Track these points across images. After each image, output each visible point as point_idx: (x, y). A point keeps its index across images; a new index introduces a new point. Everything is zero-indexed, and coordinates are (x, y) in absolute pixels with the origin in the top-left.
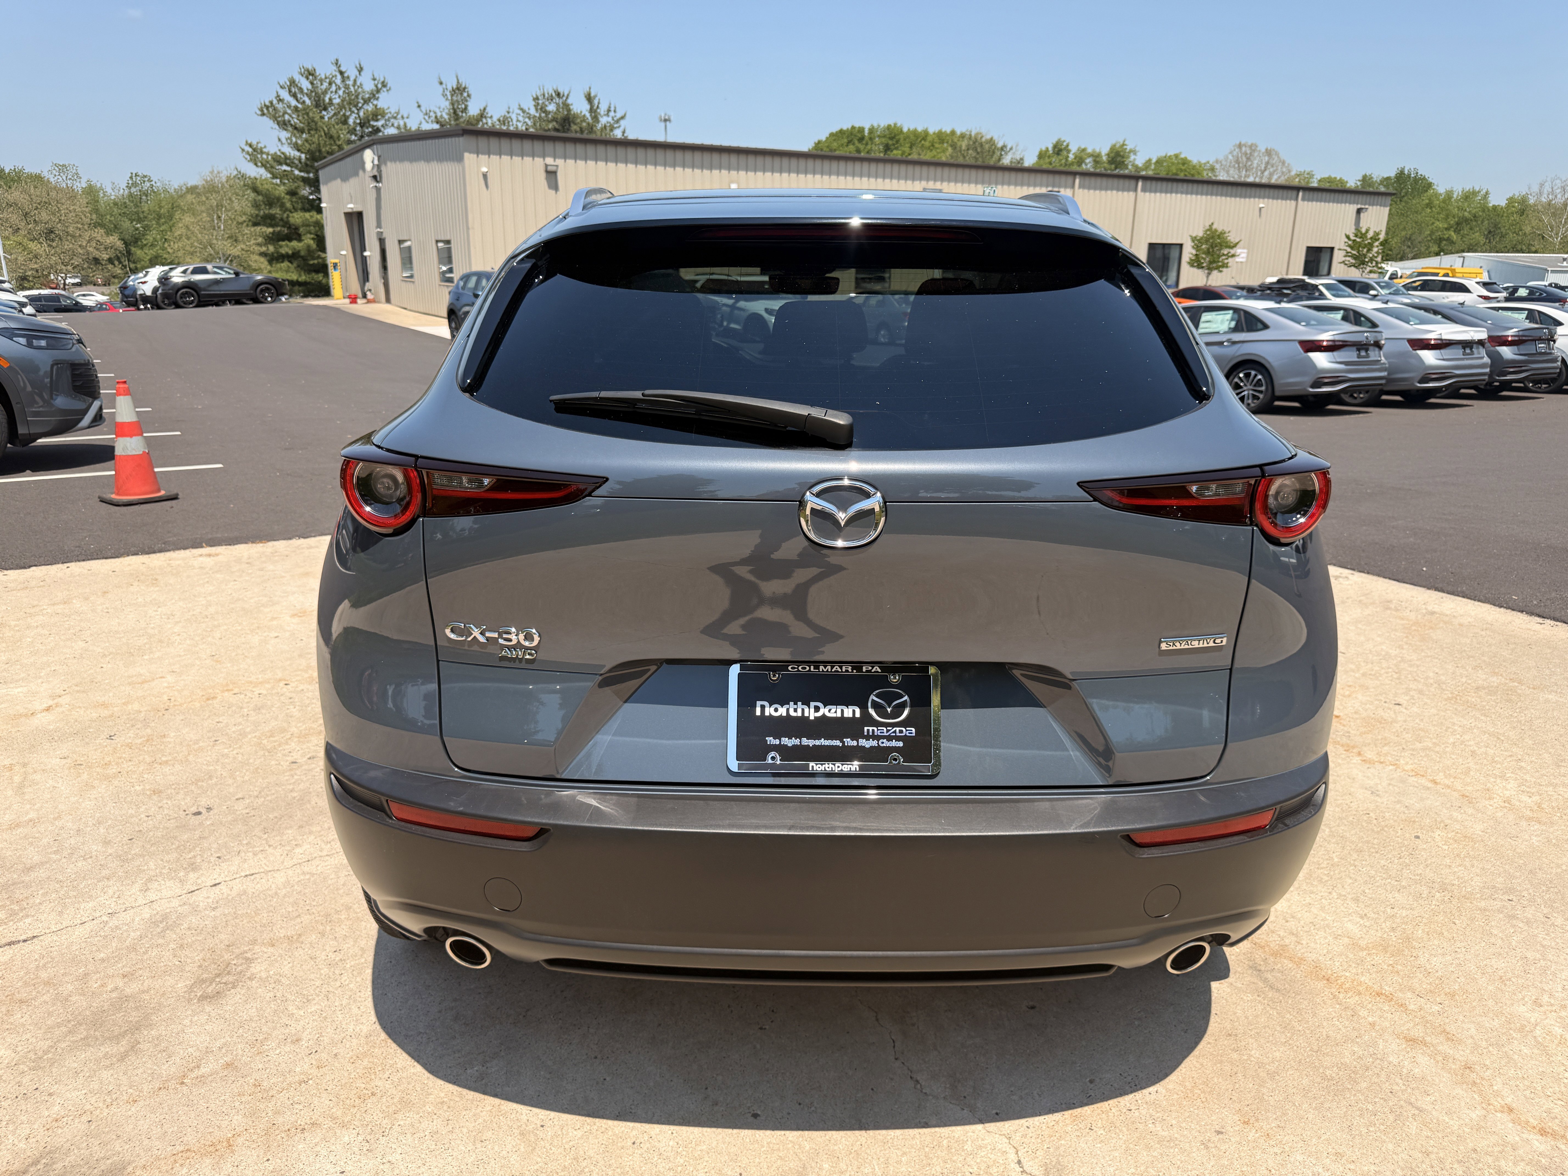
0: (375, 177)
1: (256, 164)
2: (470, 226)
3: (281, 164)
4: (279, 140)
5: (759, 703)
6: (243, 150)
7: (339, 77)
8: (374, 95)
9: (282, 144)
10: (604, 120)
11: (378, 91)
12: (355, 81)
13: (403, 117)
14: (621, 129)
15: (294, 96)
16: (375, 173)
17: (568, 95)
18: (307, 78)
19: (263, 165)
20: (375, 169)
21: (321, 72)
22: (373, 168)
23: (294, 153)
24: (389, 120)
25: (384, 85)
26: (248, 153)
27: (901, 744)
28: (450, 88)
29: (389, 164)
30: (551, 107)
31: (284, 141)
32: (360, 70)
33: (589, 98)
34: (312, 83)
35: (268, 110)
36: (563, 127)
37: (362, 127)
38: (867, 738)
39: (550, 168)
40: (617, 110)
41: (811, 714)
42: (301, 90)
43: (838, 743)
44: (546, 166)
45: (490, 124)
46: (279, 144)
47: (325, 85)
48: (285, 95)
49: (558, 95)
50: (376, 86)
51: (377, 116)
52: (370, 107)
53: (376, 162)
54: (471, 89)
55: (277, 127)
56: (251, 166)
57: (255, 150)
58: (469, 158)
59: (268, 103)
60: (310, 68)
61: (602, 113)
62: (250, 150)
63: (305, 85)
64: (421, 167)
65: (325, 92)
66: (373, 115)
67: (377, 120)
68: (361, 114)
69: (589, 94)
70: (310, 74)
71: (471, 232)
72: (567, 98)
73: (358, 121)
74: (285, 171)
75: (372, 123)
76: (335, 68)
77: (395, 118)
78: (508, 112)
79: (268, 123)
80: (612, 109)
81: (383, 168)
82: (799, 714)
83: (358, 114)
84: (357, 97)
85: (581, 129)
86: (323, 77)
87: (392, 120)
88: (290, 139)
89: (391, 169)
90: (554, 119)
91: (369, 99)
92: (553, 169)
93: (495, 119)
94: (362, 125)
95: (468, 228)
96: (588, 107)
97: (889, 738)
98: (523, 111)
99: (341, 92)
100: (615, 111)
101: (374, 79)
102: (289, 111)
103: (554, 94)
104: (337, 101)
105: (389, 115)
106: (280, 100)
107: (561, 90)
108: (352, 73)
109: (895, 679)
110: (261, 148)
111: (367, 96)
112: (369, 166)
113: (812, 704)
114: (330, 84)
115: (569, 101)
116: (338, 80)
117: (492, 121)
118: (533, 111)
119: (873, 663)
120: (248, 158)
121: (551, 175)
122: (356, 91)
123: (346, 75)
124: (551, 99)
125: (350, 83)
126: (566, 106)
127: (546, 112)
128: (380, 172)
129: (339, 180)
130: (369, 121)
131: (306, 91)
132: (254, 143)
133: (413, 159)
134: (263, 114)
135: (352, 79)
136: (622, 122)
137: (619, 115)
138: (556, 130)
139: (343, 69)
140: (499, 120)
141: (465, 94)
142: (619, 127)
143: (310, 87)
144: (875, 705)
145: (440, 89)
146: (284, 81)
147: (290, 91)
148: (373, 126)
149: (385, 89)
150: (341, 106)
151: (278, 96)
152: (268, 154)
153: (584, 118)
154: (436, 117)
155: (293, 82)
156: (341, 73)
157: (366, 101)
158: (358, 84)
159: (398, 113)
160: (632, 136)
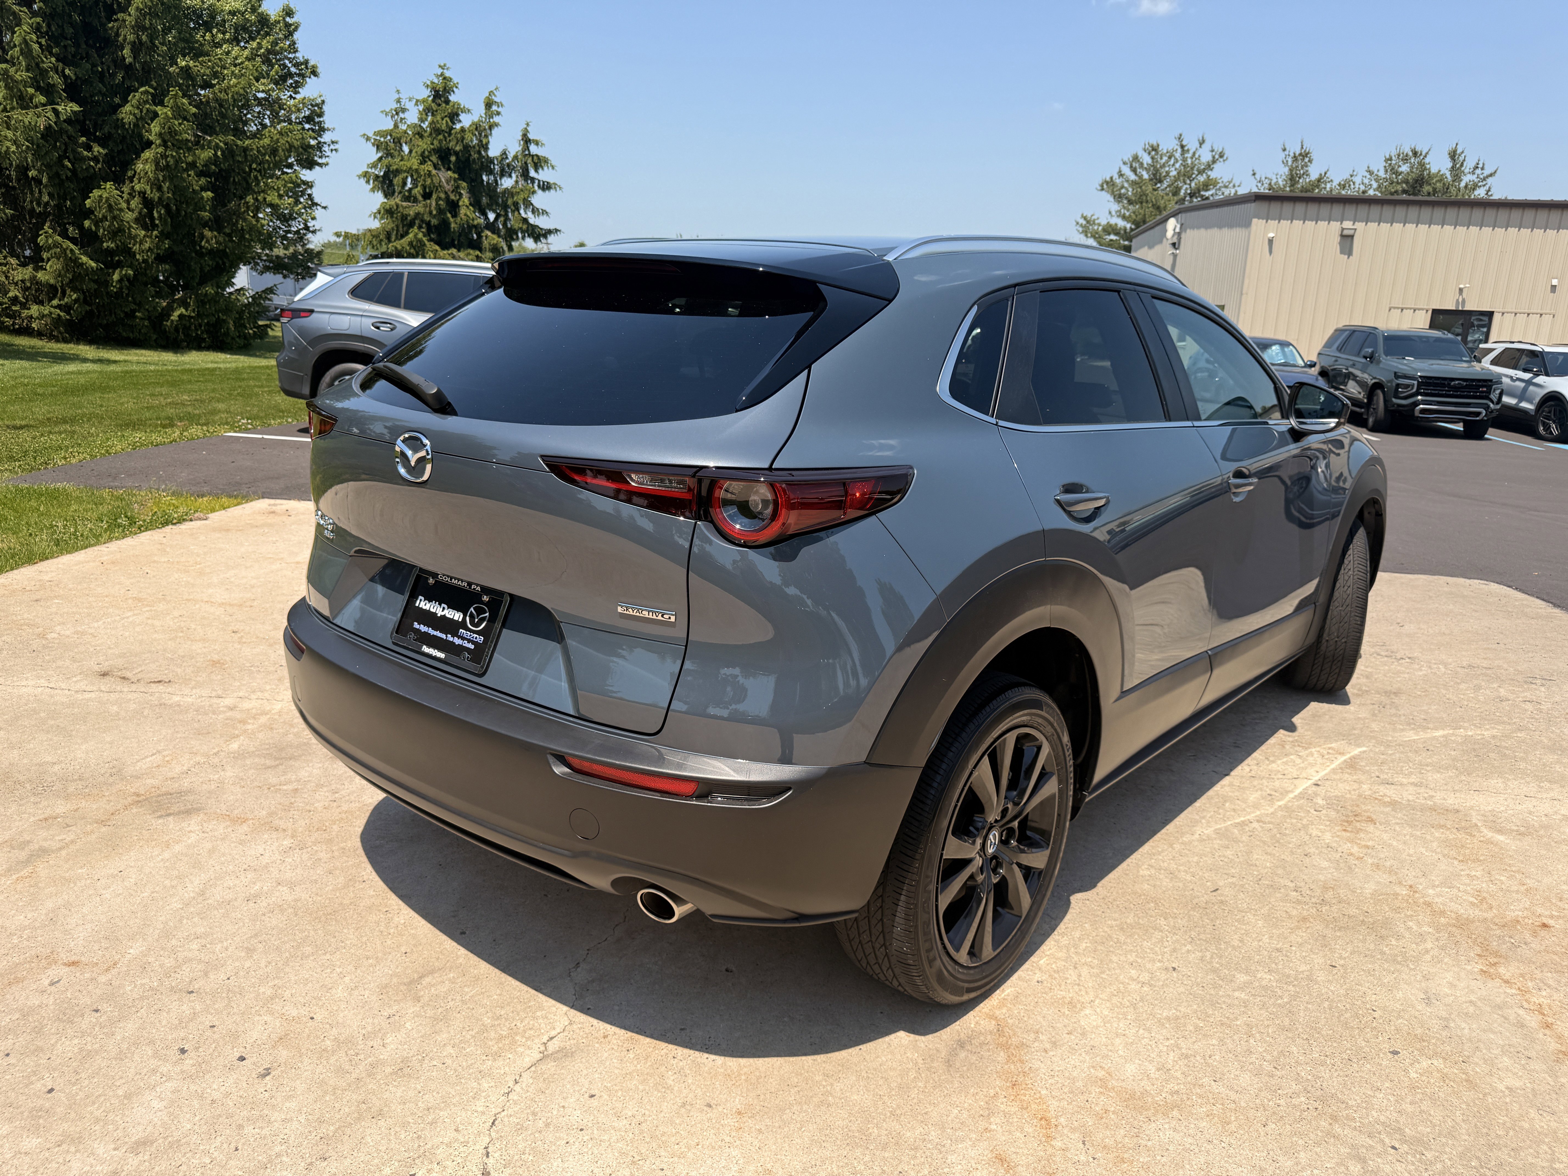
0: (1174, 244)
1: (1086, 236)
2: (1244, 292)
3: (1109, 234)
4: (1110, 213)
5: (420, 597)
6: (1078, 223)
7: (1179, 150)
8: (1209, 167)
9: (1112, 216)
10: (1466, 179)
11: (1214, 162)
12: (1194, 153)
13: (1234, 186)
14: (1487, 187)
15: (1134, 170)
16: (1175, 240)
17: (1427, 153)
18: (1149, 153)
19: (1093, 236)
20: (1176, 237)
21: (1164, 148)
22: (1173, 236)
23: (1121, 223)
24: (1219, 189)
25: (1221, 156)
26: (1081, 225)
27: (472, 647)
28: (1292, 155)
29: (1188, 231)
30: (1405, 168)
31: (1114, 213)
32: (1202, 143)
33: (1453, 155)
34: (1153, 158)
35: (1109, 185)
36: (1414, 188)
37: (1191, 197)
38: (459, 637)
39: (1346, 232)
40: (1486, 167)
41: (440, 613)
42: (1141, 164)
43: (444, 636)
44: (1343, 229)
45: (1328, 189)
46: (1109, 217)
47: (1165, 159)
48: (1126, 170)
49: (1415, 154)
50: (1214, 157)
51: (1207, 186)
52: (1202, 178)
53: (1178, 230)
54: (1314, 155)
55: (1112, 199)
56: (1082, 236)
57: (1088, 222)
58: (1257, 224)
59: (1108, 179)
60: (1155, 144)
61: (1467, 171)
62: (1084, 222)
63: (1146, 159)
64: (1215, 233)
65: (1163, 166)
66: (1204, 185)
67: (1207, 190)
68: (1193, 185)
69: (1455, 151)
70: (1153, 149)
71: (1244, 297)
72: (1425, 156)
73: (1189, 191)
74: (1111, 240)
75: (1202, 193)
76: (1177, 142)
77: (1226, 187)
78: (1351, 176)
79: (1107, 197)
80: (1480, 166)
81: (1183, 236)
82: (434, 611)
83: (1190, 185)
84: (1192, 169)
85: (1435, 190)
86: (1165, 151)
87: (1223, 189)
88: (1120, 211)
89: (1190, 236)
90: (1406, 182)
91: (1204, 170)
92: (1351, 232)
93: (1335, 183)
94: (1192, 195)
95: (1242, 294)
96: (1450, 165)
97: (469, 641)
98: (1371, 173)
99: (1177, 165)
100: (1482, 169)
101: (1212, 151)
102: (1126, 185)
103: (1410, 154)
104: (1174, 173)
105: (1221, 185)
106: (1121, 175)
107: (1418, 149)
108: (1192, 145)
109: (485, 598)
110: (1094, 221)
111: (1203, 167)
112: (1170, 233)
113: (443, 605)
114: (1170, 158)
115: (1427, 160)
116: (1178, 155)
117: (1332, 186)
118: (1382, 174)
119: (477, 585)
120: (1081, 229)
121: (1347, 240)
122: (1192, 163)
123: (1186, 148)
124: (1405, 159)
125: (1189, 155)
126: (1422, 165)
127: (1398, 174)
128: (1179, 239)
129: (1146, 248)
130: (1199, 191)
131: (1145, 166)
132: (1089, 216)
133: (1208, 226)
134: (1102, 189)
135: (1191, 152)
136: (1490, 181)
137: (1487, 172)
138: (1404, 191)
139: (1184, 143)
140: (1339, 185)
141: (1307, 160)
142: (1484, 186)
143: (1150, 161)
144: (472, 616)
145: (1282, 155)
146: (1128, 157)
147: (1131, 167)
148: (1203, 196)
149: (1221, 160)
150: (1176, 179)
151: (1120, 171)
152: (1099, 225)
153: (1442, 179)
154: (1270, 184)
155: (1136, 158)
156: (1182, 147)
157: (1201, 172)
158: (1197, 156)
159: (1230, 182)
160: (1497, 195)
